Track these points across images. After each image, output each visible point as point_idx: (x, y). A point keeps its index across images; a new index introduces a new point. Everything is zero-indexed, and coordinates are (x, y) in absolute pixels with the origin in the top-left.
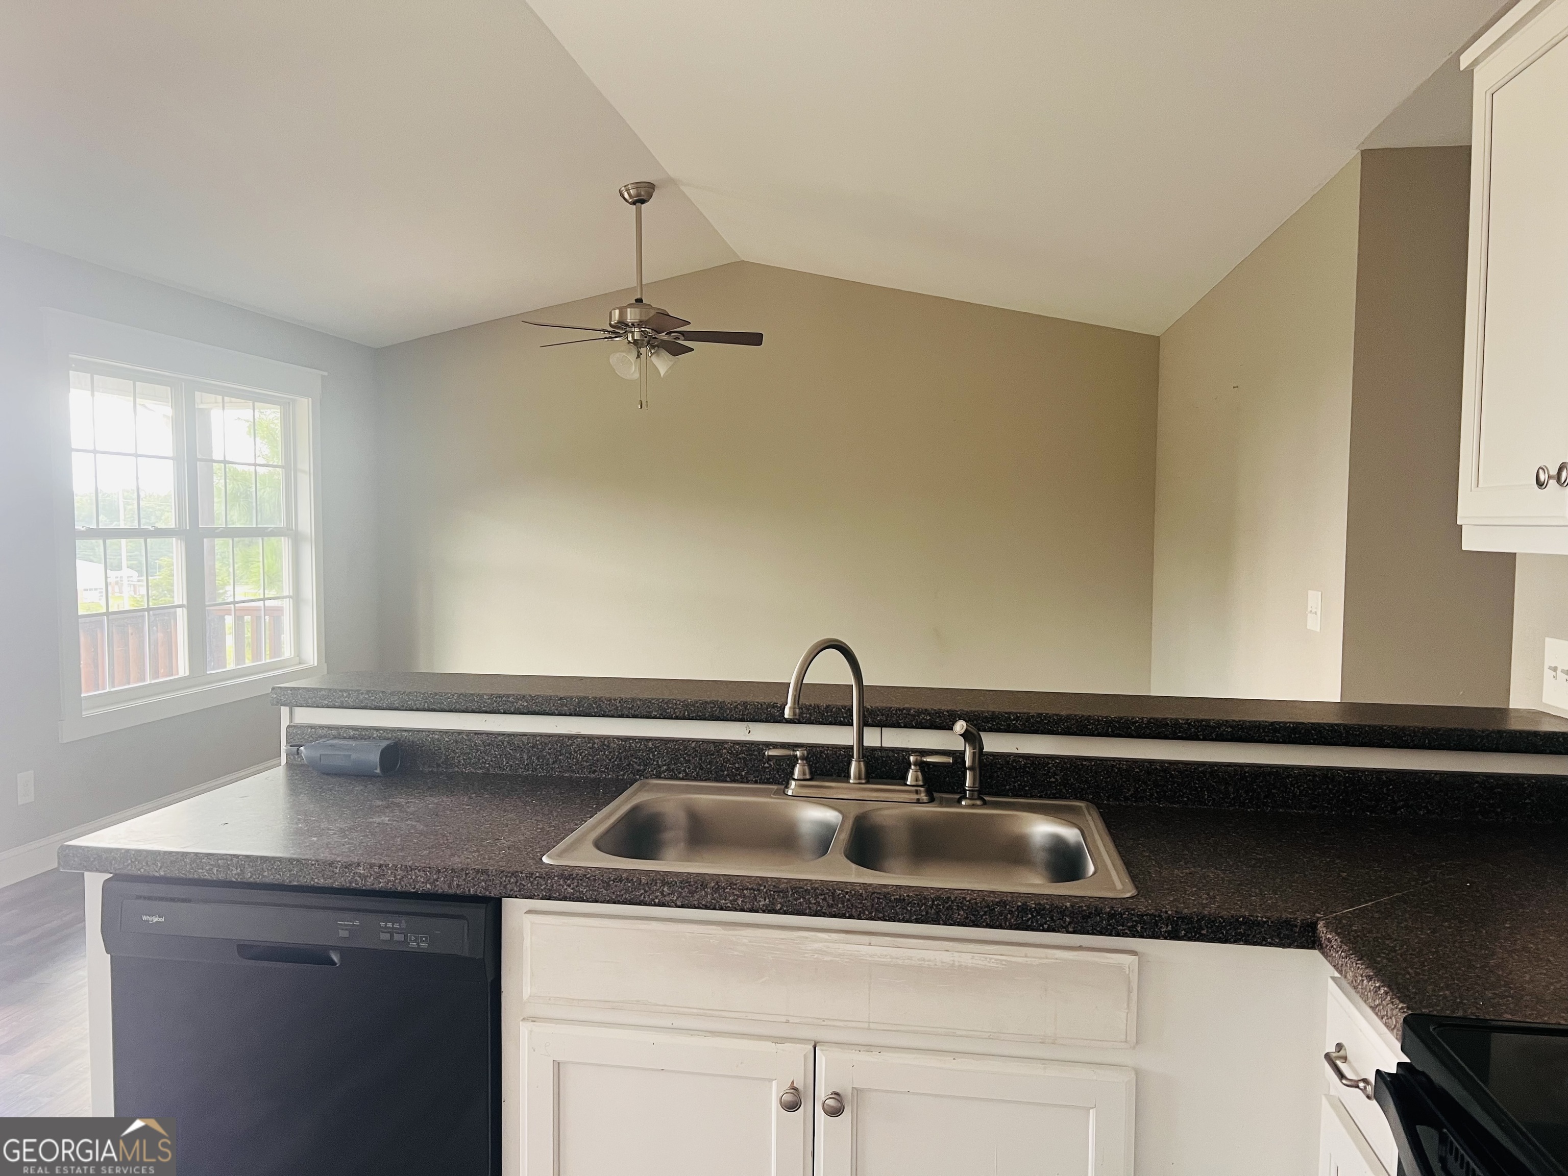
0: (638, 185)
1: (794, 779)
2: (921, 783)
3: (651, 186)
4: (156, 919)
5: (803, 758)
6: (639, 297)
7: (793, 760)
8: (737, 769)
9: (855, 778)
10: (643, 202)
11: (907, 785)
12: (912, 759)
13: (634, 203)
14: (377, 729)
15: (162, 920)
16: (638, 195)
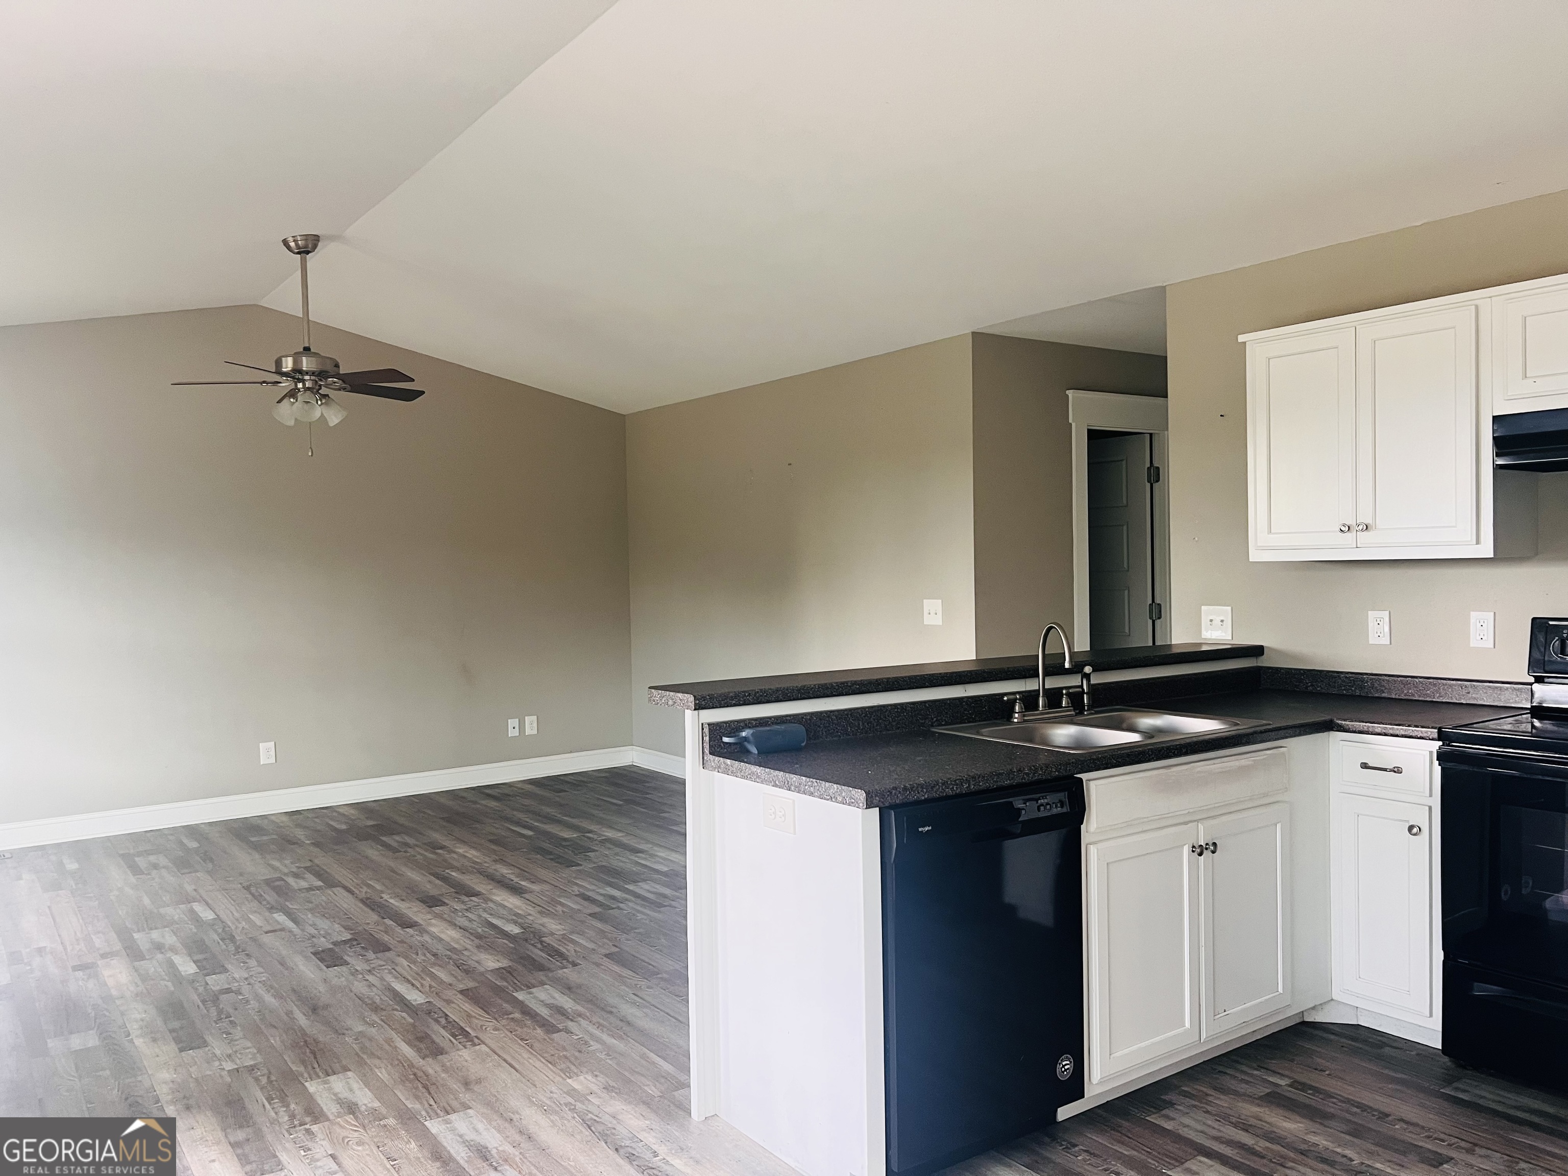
0: (306, 237)
1: (1017, 713)
2: (1070, 705)
3: (316, 238)
4: (927, 829)
5: (1019, 700)
6: (307, 345)
7: (1015, 701)
8: (970, 714)
9: (1042, 707)
10: (308, 252)
11: (1062, 707)
12: (1064, 692)
13: (298, 253)
14: (770, 718)
15: (930, 828)
16: (306, 246)
